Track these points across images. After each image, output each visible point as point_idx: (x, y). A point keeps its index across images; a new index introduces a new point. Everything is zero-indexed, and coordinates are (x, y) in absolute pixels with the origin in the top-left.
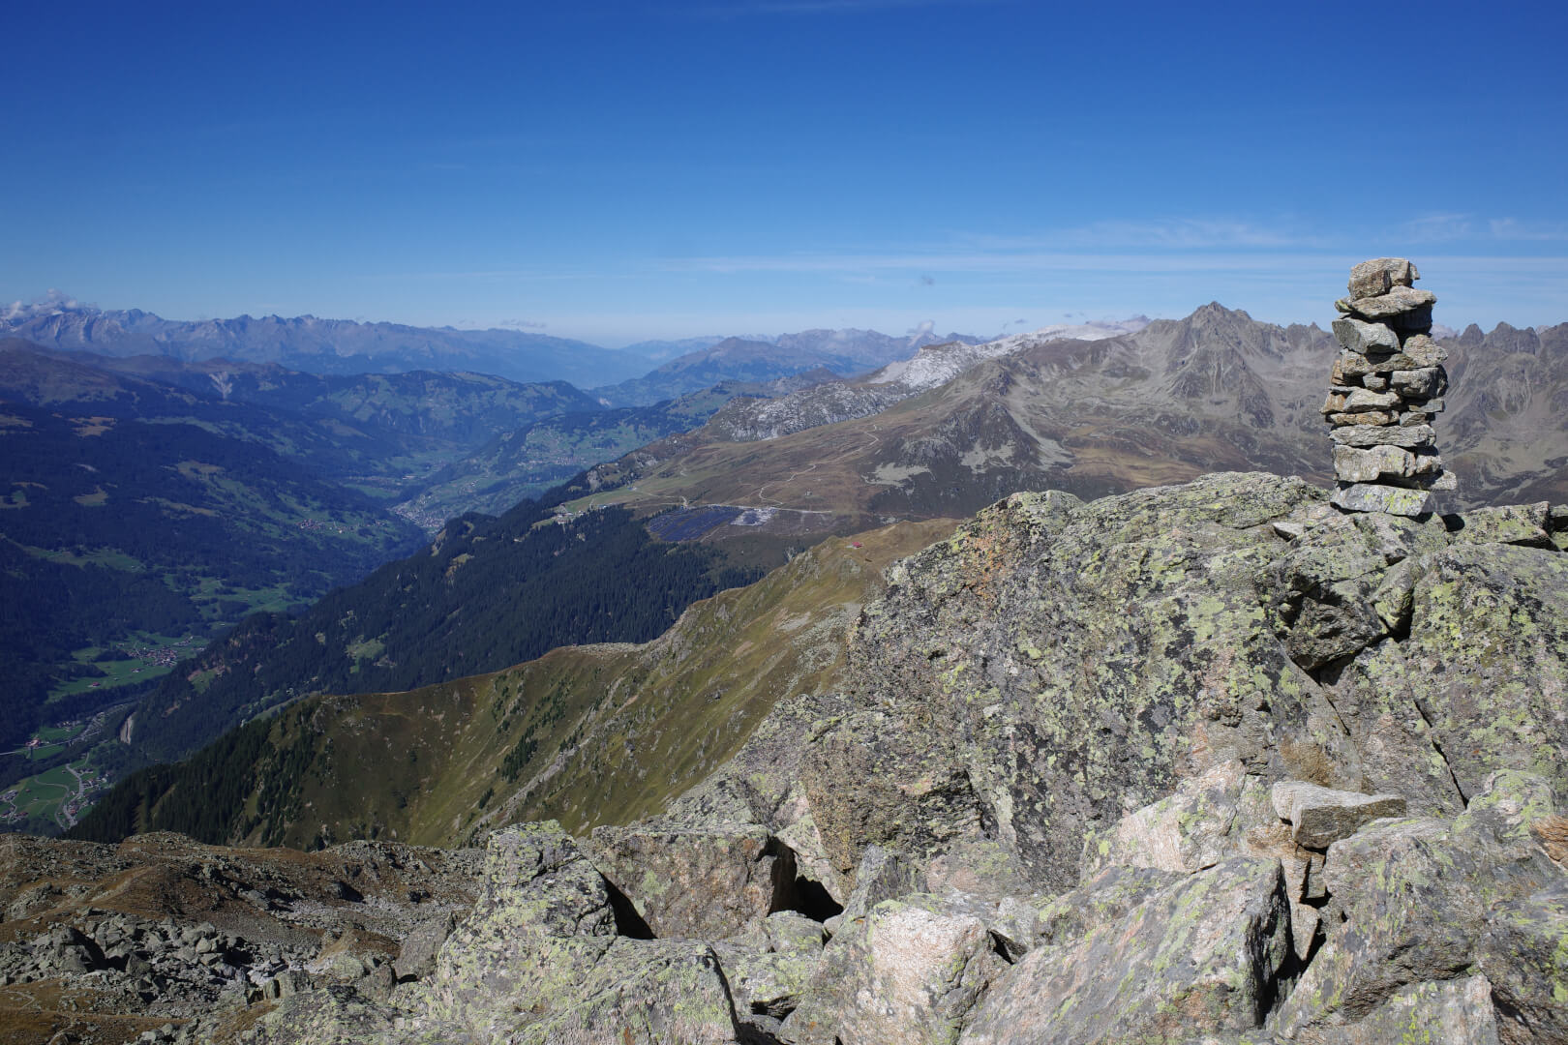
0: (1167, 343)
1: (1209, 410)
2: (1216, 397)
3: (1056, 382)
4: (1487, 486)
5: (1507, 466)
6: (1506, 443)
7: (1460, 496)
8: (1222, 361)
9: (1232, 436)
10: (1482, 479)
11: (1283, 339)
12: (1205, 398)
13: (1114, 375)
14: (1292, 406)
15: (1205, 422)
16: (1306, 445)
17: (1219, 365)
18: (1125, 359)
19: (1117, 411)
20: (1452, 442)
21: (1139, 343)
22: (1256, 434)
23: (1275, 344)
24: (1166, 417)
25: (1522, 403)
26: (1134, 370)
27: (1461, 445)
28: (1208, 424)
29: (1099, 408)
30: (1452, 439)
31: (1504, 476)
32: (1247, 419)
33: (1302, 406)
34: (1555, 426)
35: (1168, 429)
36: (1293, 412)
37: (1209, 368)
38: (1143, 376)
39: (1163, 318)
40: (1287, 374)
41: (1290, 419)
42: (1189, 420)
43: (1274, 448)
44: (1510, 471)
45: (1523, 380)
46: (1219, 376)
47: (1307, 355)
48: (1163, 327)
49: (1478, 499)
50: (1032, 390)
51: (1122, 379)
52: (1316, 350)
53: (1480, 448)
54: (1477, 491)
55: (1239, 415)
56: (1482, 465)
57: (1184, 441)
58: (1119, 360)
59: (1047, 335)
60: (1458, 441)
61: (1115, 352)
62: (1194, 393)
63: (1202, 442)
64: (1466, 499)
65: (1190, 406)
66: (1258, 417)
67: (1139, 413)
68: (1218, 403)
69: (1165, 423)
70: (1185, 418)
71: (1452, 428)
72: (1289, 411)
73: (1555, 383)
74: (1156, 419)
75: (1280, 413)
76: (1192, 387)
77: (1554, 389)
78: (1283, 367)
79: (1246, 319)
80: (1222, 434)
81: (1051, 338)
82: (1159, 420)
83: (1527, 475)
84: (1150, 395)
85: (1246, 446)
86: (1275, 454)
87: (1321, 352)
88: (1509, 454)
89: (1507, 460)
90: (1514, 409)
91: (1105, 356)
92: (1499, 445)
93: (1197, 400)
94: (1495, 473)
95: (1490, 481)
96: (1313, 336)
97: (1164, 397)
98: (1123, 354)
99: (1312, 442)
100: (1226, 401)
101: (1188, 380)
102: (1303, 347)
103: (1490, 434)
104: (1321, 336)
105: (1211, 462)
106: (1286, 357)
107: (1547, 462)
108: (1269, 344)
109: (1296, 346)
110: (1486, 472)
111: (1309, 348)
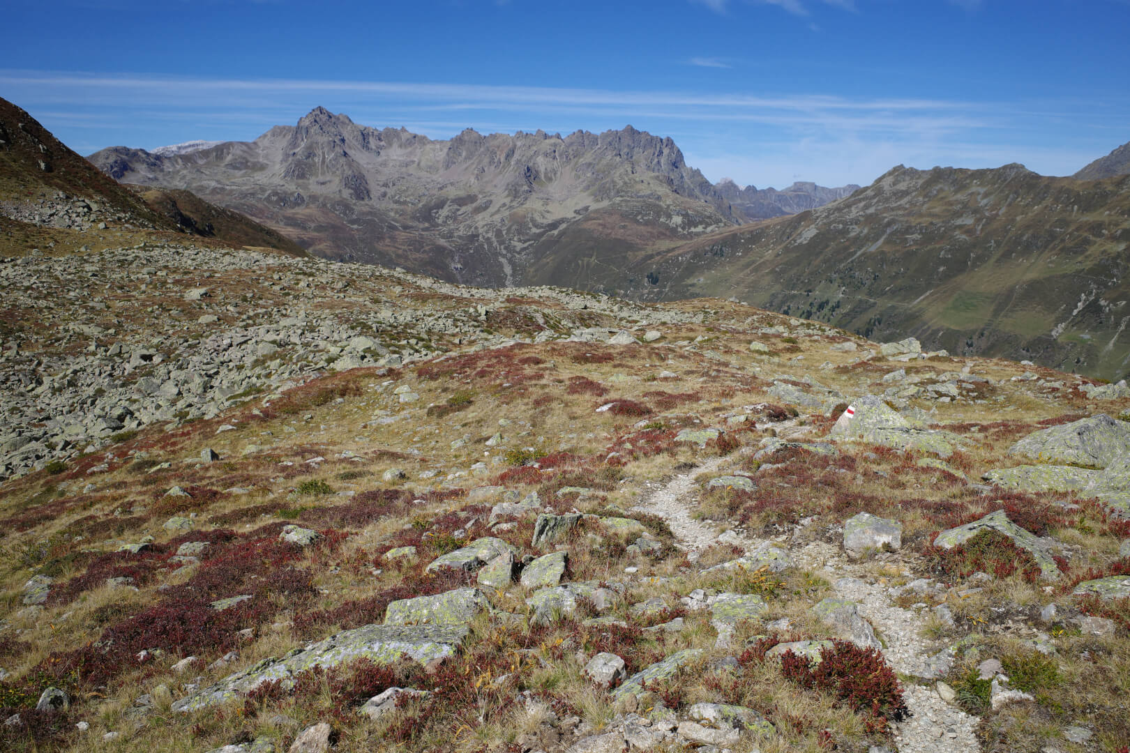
0: (283, 143)
1: (314, 188)
2: (321, 179)
3: (179, 171)
4: (534, 230)
5: (547, 215)
6: (547, 201)
7: (515, 239)
8: (326, 150)
9: (333, 206)
10: (531, 225)
11: (380, 139)
12: (312, 180)
13: (235, 168)
14: (386, 185)
15: (310, 197)
16: (396, 212)
17: (323, 153)
18: (245, 155)
19: (232, 191)
20: (508, 204)
21: (260, 144)
22: (355, 204)
23: (373, 143)
24: (276, 194)
25: (555, 174)
26: (255, 165)
27: (514, 204)
28: (314, 198)
29: (214, 189)
30: (507, 201)
31: (545, 222)
32: (346, 193)
33: (394, 185)
34: (579, 189)
35: (277, 202)
36: (388, 190)
37: (315, 155)
38: (262, 168)
39: (281, 124)
40: (384, 164)
41: (384, 195)
42: (296, 195)
43: (370, 213)
44: (550, 219)
45: (554, 158)
46: (323, 162)
47: (400, 151)
48: (281, 132)
49: (529, 240)
50: (151, 176)
51: (243, 171)
52: (406, 147)
53: (528, 205)
54: (527, 234)
55: (340, 191)
56: (530, 215)
57: (289, 212)
58: (241, 157)
59: (186, 147)
60: (512, 201)
61: (237, 151)
62: (302, 176)
63: (307, 211)
64: (520, 241)
65: (298, 185)
66: (356, 192)
67: (251, 191)
68: (323, 183)
69: (274, 198)
70: (292, 194)
71: (507, 192)
72: (383, 189)
73: (576, 159)
74: (266, 195)
75: (376, 191)
76: (301, 170)
77: (576, 163)
78: (380, 159)
79: (347, 121)
80: (324, 205)
81: (190, 150)
82: (269, 196)
83: (562, 221)
84: (265, 180)
85: (345, 214)
86: (369, 218)
87: (410, 149)
88: (549, 208)
89: (548, 212)
90: (550, 179)
91: (228, 154)
92: (541, 203)
93: (305, 181)
94: (539, 220)
95: (536, 226)
96: (404, 136)
97: (277, 181)
98: (244, 152)
99: (402, 210)
100: (330, 181)
101: (296, 166)
102: (395, 145)
103: (534, 195)
104: (409, 136)
105: (313, 225)
106: (382, 153)
107: (575, 212)
108: (368, 142)
109: (390, 145)
110: (533, 220)
111: (400, 146)
